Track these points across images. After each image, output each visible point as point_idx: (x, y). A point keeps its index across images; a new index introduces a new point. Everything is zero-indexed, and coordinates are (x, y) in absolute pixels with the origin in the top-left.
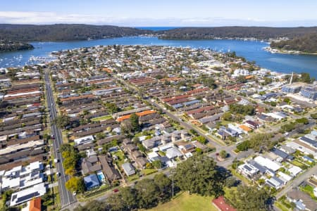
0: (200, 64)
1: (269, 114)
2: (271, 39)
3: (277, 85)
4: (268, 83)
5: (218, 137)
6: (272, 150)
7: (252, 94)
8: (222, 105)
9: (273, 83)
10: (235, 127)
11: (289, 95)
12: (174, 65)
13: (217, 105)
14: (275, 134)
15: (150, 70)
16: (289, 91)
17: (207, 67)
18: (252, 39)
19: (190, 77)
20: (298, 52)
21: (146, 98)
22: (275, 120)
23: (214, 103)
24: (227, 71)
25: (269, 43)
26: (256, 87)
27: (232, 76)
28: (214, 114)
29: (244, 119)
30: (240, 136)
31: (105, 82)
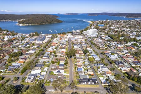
1: (29, 52)
2: (17, 20)
3: (27, 39)
4: (23, 39)
6: (36, 66)
7: (18, 46)
9: (26, 39)
10: (16, 64)
11: (33, 42)
14: (34, 59)
16: (33, 40)
20: (30, 24)
22: (32, 53)
25: (18, 22)
27: (4, 40)
28: (2, 62)
29: (19, 58)
30: (20, 67)
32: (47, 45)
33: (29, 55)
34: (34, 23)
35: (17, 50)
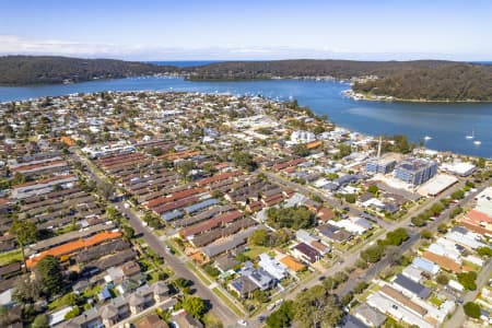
0: (236, 123)
1: (341, 223)
3: (358, 157)
4: (344, 155)
5: (233, 293)
7: (316, 178)
8: (259, 207)
9: (353, 155)
12: (194, 126)
13: (249, 208)
14: (350, 271)
15: (146, 138)
16: (377, 169)
17: (248, 128)
18: (328, 78)
19: (214, 149)
21: (116, 200)
22: (351, 236)
23: (244, 204)
24: (280, 134)
25: (352, 84)
26: (324, 165)
27: (288, 142)
28: (239, 230)
29: (295, 238)
30: (279, 285)
31: (50, 166)
32: (437, 215)
33: (335, 237)
35: (303, 196)
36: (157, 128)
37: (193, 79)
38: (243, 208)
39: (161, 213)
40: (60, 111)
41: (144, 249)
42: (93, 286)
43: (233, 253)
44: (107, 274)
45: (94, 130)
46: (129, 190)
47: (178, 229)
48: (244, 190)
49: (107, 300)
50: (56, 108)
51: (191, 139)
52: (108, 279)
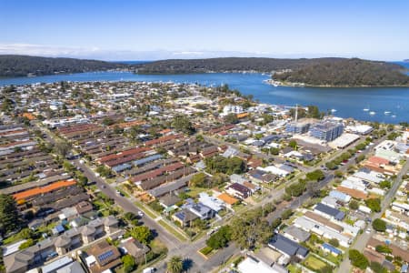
0: (178, 102)
1: (268, 169)
3: (279, 124)
4: (268, 122)
5: (177, 223)
7: (245, 138)
8: (198, 159)
9: (275, 121)
11: (296, 136)
12: (141, 105)
13: (189, 160)
14: (277, 203)
15: (100, 113)
16: (295, 130)
17: (187, 105)
18: (252, 71)
19: (159, 120)
22: (277, 178)
23: (184, 157)
24: (214, 109)
25: (271, 75)
26: (252, 129)
27: (221, 114)
28: (181, 176)
29: (229, 180)
30: (217, 215)
31: (12, 134)
32: (345, 161)
33: (263, 179)
34: (315, 82)
35: (235, 150)
36: (110, 106)
37: (140, 73)
38: (185, 161)
39: (112, 166)
40: (23, 96)
41: (96, 194)
42: (48, 223)
43: (176, 193)
44: (62, 213)
45: (53, 108)
46: (84, 150)
47: (127, 178)
48: (185, 147)
49: (60, 233)
50: (19, 94)
51: (138, 113)
52: (62, 217)
